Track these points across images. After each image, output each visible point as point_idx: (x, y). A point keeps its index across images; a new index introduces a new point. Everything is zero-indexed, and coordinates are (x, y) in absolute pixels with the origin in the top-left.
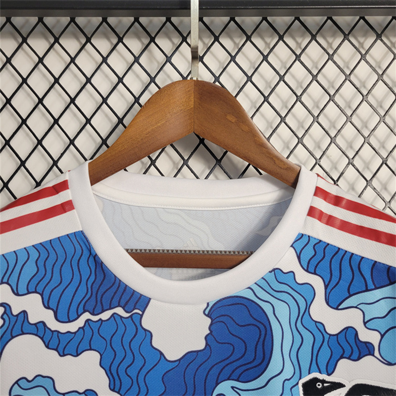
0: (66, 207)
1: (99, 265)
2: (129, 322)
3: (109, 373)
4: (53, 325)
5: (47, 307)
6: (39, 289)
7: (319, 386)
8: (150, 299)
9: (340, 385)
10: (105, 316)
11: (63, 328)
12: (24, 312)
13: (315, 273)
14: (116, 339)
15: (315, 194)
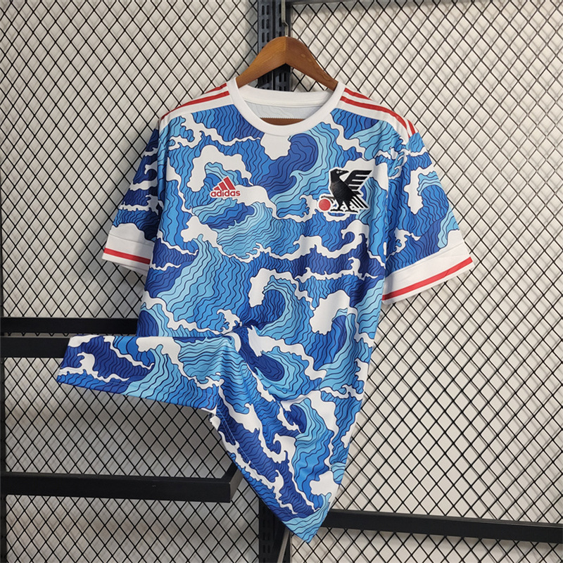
0: (227, 93)
1: (242, 119)
2: (255, 143)
3: (246, 164)
4: (222, 142)
5: (219, 134)
6: (216, 126)
7: (338, 172)
8: (264, 133)
9: (347, 172)
10: (245, 139)
11: (226, 144)
12: (210, 136)
13: (340, 124)
14: (249, 150)
15: (345, 91)
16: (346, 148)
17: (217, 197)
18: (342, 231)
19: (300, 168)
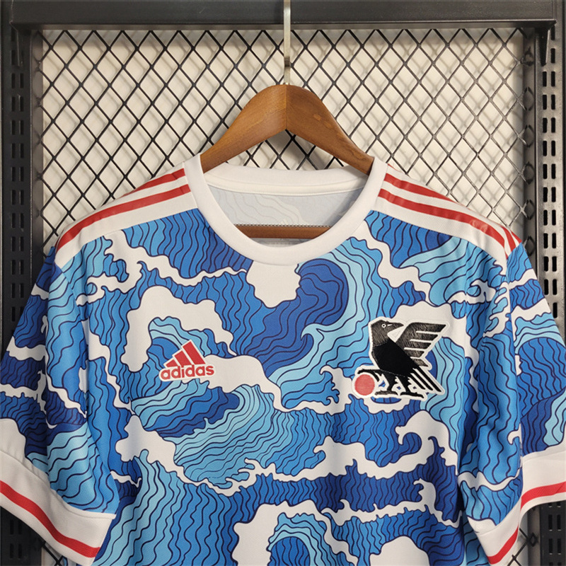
0: (184, 190)
1: (212, 234)
2: (236, 279)
3: (222, 317)
4: (178, 279)
5: (173, 267)
6: (167, 252)
7: (384, 326)
8: (253, 261)
9: (400, 325)
10: (218, 273)
11: (186, 282)
12: (156, 269)
13: (383, 241)
14: (227, 292)
15: (385, 180)
16: (395, 283)
17: (172, 379)
18: (398, 430)
19: (318, 321)
